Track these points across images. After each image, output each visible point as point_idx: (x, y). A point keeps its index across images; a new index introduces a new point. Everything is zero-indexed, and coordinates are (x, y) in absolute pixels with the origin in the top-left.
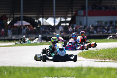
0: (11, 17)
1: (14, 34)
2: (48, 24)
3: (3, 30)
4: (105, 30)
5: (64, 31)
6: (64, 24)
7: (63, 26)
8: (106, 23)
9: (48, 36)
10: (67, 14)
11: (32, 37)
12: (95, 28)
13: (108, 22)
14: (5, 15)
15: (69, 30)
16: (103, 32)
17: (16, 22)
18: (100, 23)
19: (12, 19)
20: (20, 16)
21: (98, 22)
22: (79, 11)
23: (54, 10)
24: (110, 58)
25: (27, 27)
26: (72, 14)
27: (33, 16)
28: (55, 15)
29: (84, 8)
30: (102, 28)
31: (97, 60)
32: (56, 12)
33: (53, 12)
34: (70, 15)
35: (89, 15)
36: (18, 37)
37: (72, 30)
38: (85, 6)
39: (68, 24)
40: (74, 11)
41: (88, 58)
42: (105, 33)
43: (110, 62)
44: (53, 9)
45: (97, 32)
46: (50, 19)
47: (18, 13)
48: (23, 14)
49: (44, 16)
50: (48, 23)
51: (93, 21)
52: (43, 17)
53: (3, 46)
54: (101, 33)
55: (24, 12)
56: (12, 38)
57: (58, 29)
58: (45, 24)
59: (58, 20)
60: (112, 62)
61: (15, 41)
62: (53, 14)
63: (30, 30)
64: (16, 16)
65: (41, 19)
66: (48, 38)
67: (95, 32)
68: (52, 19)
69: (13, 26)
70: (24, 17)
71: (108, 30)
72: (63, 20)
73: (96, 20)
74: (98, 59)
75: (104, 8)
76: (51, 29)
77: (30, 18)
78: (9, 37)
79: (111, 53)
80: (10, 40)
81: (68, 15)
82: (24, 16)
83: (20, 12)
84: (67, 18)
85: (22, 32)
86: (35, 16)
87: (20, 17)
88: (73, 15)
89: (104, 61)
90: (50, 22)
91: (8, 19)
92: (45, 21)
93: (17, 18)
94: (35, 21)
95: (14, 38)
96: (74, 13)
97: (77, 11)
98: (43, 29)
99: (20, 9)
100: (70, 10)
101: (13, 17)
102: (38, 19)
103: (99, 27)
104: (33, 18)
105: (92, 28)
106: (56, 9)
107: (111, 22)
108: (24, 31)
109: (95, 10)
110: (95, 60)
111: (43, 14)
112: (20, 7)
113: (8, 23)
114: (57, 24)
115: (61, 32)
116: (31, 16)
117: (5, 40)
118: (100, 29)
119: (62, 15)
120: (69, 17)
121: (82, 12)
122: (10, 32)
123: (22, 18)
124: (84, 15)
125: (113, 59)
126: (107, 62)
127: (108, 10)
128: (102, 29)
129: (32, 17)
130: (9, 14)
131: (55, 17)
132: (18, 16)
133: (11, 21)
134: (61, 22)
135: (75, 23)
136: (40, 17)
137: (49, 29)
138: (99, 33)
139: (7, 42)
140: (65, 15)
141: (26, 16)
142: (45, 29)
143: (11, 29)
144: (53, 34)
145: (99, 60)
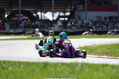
0: (9, 11)
1: (12, 27)
2: (47, 19)
4: (104, 26)
5: (62, 26)
6: (63, 19)
7: (62, 21)
8: (105, 18)
9: (46, 31)
10: (65, 9)
11: (30, 31)
13: (107, 18)
14: (3, 8)
15: (68, 25)
16: (102, 27)
17: (14, 15)
18: (99, 18)
19: (10, 12)
20: (18, 9)
21: (97, 17)
22: (78, 6)
23: (53, 4)
24: (107, 54)
25: (25, 21)
26: (71, 8)
27: (31, 9)
28: (53, 10)
29: (83, 3)
30: (101, 23)
31: (94, 56)
32: (55, 6)
33: (51, 6)
34: (69, 10)
35: (88, 10)
36: (16, 31)
37: (70, 25)
38: (84, 1)
39: (66, 19)
40: (73, 6)
42: (104, 28)
43: (107, 58)
44: (51, 3)
46: (48, 13)
47: (16, 7)
48: (21, 8)
49: (43, 10)
50: (47, 17)
51: (92, 16)
52: (41, 11)
54: (100, 28)
55: (22, 5)
56: (9, 31)
57: (56, 23)
58: (43, 18)
59: (56, 15)
60: (110, 58)
61: (12, 34)
62: (51, 8)
63: (28, 24)
64: (14, 9)
65: (39, 13)
66: (46, 33)
67: (94, 27)
68: (51, 13)
69: (10, 19)
70: (22, 11)
72: (62, 14)
73: (95, 15)
74: (95, 54)
75: (103, 3)
76: (49, 23)
77: (29, 11)
79: (109, 49)
80: (7, 34)
81: (67, 10)
82: (22, 9)
83: (18, 5)
84: (66, 13)
85: (19, 26)
86: (33, 9)
87: (18, 11)
88: (72, 10)
89: (101, 57)
90: (49, 16)
91: (6, 13)
92: (43, 15)
93: (15, 11)
94: (33, 15)
95: (11, 31)
96: (73, 7)
97: (76, 6)
98: (41, 23)
99: (18, 3)
100: (69, 5)
101: (11, 10)
102: (36, 13)
103: (98, 23)
104: (32, 12)
105: (91, 23)
106: (55, 3)
107: (111, 18)
109: (94, 5)
110: (92, 56)
111: (41, 8)
113: (6, 16)
114: (55, 18)
116: (29, 9)
117: (2, 34)
118: (99, 25)
119: (61, 10)
120: (68, 12)
121: (81, 7)
123: (20, 12)
124: (84, 10)
125: (111, 56)
126: (104, 58)
127: (107, 5)
128: (101, 25)
129: (30, 11)
130: (7, 7)
131: (54, 12)
132: (16, 9)
133: (8, 14)
134: (59, 17)
135: (74, 18)
136: (39, 11)
137: (47, 24)
138: (98, 28)
139: (4, 36)
140: (63, 10)
141: (24, 9)
142: (44, 23)
143: (8, 22)
144: (51, 28)
145: (97, 56)
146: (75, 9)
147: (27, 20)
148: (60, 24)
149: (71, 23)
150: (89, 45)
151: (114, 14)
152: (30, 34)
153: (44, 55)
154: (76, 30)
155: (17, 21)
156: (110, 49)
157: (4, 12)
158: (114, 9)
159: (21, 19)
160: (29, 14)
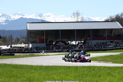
0: (55, 41)
1: (56, 49)
3: (51, 46)
7: (80, 45)
8: (100, 43)
11: (65, 50)
12: (95, 46)
14: (52, 40)
15: (83, 47)
16: (99, 48)
17: (58, 43)
22: (87, 38)
23: (76, 36)
24: (103, 61)
26: (84, 39)
28: (76, 40)
29: (90, 36)
30: (98, 46)
33: (75, 38)
35: (92, 40)
36: (58, 50)
38: (90, 35)
39: (82, 44)
41: (93, 61)
44: (75, 37)
45: (96, 48)
49: (71, 40)
51: (94, 42)
53: (52, 55)
55: (61, 38)
57: (78, 46)
58: (71, 44)
59: (77, 42)
65: (69, 42)
67: (95, 48)
68: (75, 42)
69: (56, 45)
71: (101, 47)
72: (80, 42)
73: (96, 42)
74: (97, 61)
75: (99, 36)
77: (64, 41)
78: (54, 51)
80: (55, 52)
83: (59, 38)
85: (60, 48)
86: (66, 40)
90: (74, 43)
93: (58, 41)
94: (66, 42)
95: (56, 51)
97: (86, 38)
99: (59, 37)
100: (83, 37)
107: (103, 43)
108: (61, 48)
109: (95, 37)
112: (59, 36)
113: (54, 43)
114: (77, 44)
115: (79, 47)
117: (52, 52)
119: (80, 40)
120: (83, 41)
121: (89, 38)
122: (54, 48)
123: (60, 41)
124: (90, 40)
127: (101, 37)
130: (54, 39)
134: (79, 43)
135: (85, 44)
141: (62, 40)
142: (71, 47)
146: (86, 39)
147: (64, 45)
148: (79, 46)
149: (85, 46)
150: (94, 56)
151: (105, 41)
152: (65, 52)
153: (73, 61)
154: (87, 49)
155: (59, 46)
156: (104, 58)
157: (53, 42)
158: (105, 39)
159: (61, 44)
160: (64, 42)
